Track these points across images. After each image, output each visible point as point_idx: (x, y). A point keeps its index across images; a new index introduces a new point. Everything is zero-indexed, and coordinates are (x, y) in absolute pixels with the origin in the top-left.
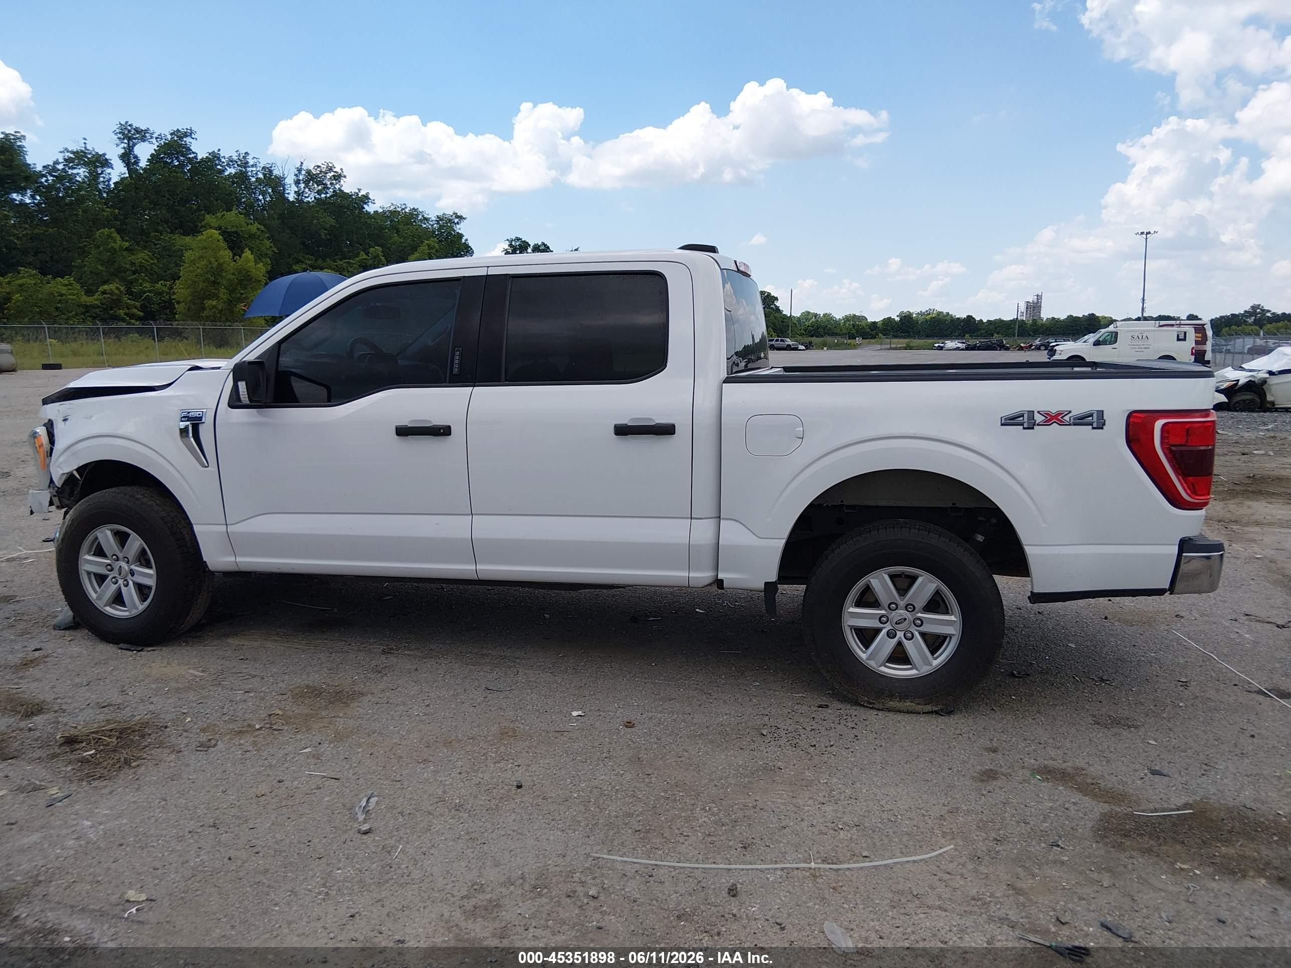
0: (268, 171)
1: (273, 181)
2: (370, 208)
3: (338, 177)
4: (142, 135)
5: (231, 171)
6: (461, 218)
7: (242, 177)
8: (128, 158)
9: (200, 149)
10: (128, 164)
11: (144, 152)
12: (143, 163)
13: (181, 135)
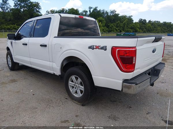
0: (106, 11)
1: (107, 13)
2: (119, 16)
3: (115, 12)
4: (92, 8)
5: (102, 12)
6: (132, 16)
7: (103, 12)
8: (90, 11)
9: (98, 9)
10: (90, 12)
11: (92, 10)
12: (91, 12)
13: (96, 7)
